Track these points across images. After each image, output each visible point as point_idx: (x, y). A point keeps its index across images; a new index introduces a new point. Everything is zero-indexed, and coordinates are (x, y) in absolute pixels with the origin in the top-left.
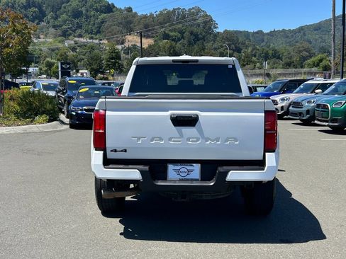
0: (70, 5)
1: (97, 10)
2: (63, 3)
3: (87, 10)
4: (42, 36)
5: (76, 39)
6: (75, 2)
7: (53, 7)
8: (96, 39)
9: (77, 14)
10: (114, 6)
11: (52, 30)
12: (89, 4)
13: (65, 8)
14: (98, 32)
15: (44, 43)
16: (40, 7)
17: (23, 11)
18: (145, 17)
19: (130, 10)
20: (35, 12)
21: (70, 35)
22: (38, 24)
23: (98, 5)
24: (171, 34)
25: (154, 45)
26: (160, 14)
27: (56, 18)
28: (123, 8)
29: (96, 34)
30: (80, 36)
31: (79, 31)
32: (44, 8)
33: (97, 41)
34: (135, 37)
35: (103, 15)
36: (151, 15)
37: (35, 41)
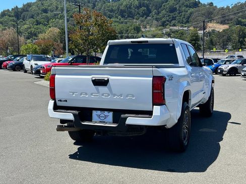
0: (168, 4)
1: (187, 6)
2: (163, 3)
3: (180, 7)
4: (148, 27)
5: (171, 28)
6: (171, 2)
7: (156, 6)
8: (185, 27)
9: (173, 10)
10: (200, 3)
11: (155, 22)
12: (181, 2)
13: (164, 6)
14: (187, 22)
15: (149, 31)
16: (147, 6)
17: (136, 10)
18: (222, 9)
19: (211, 4)
20: (144, 10)
21: (167, 25)
22: (146, 18)
23: (188, 3)
24: (243, 20)
25: (227, 30)
26: (235, 6)
27: (158, 13)
28: (206, 4)
29: (186, 23)
30: (174, 25)
31: (174, 21)
32: (150, 7)
33: (186, 28)
34: (214, 24)
35: (192, 10)
36: (228, 7)
37: (143, 30)
